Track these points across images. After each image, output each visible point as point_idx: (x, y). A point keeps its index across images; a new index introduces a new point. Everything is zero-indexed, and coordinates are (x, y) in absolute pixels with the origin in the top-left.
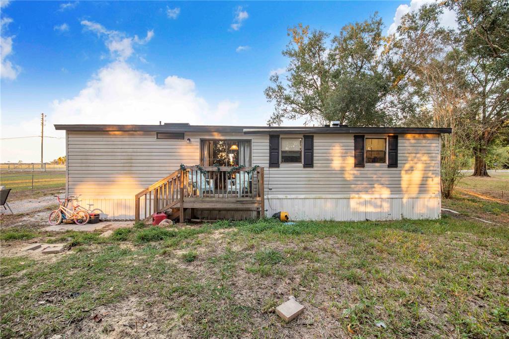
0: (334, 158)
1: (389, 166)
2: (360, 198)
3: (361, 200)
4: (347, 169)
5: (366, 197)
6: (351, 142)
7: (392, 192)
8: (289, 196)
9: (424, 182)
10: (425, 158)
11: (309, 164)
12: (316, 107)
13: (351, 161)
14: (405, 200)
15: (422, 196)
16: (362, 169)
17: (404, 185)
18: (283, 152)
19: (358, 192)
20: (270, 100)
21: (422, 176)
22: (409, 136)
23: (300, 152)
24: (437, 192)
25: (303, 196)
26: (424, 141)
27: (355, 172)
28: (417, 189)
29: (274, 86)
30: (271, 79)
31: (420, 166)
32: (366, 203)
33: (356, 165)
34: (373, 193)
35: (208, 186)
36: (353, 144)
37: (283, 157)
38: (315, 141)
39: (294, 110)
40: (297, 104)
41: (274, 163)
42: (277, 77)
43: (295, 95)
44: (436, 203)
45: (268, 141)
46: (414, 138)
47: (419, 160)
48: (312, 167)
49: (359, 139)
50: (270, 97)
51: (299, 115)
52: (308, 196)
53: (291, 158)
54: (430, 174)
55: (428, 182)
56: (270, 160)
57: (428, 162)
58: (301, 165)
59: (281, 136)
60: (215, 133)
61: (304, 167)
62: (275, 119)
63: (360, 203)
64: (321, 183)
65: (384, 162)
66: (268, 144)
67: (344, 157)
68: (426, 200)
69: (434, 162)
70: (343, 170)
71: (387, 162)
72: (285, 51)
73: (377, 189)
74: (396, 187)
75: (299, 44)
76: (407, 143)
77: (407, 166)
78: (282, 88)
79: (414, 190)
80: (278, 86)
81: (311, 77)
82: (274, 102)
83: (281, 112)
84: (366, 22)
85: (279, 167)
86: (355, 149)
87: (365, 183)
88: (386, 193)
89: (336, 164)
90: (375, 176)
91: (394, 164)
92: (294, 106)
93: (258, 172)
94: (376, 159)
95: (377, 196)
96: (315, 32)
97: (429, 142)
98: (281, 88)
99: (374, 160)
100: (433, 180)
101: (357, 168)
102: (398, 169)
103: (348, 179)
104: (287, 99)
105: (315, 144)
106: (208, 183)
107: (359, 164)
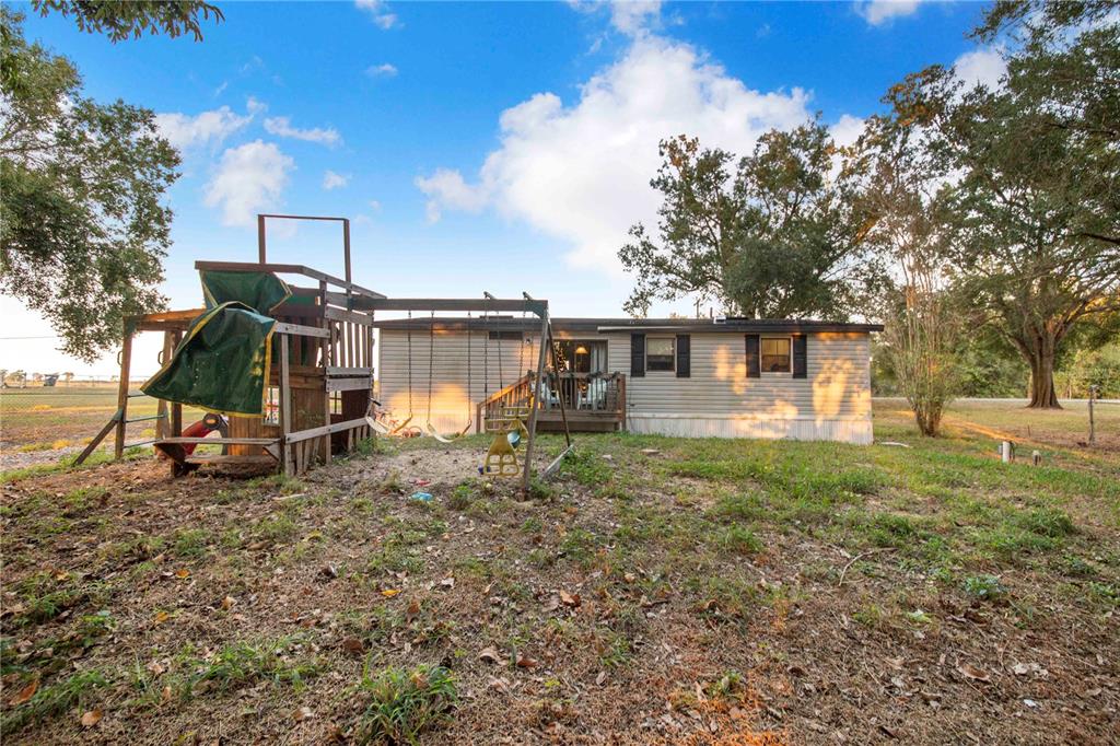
0: (718, 365)
1: (795, 376)
2: (754, 419)
3: (757, 422)
4: (736, 379)
5: (763, 417)
6: (741, 343)
7: (800, 412)
8: (657, 415)
9: (846, 399)
10: (848, 365)
11: (684, 372)
12: (713, 278)
13: (742, 369)
14: (819, 423)
15: (843, 417)
16: (757, 380)
17: (817, 402)
18: (649, 357)
19: (752, 410)
20: (628, 268)
21: (842, 390)
22: (823, 335)
23: (673, 357)
24: (866, 413)
25: (676, 415)
26: (846, 342)
27: (748, 384)
28: (838, 408)
29: (636, 242)
30: (630, 233)
31: (841, 377)
32: (762, 425)
33: (749, 374)
34: (772, 412)
35: (553, 399)
36: (744, 347)
37: (649, 363)
38: (692, 342)
39: (672, 284)
40: (678, 274)
41: (637, 371)
42: (642, 228)
43: (674, 257)
44: (865, 430)
45: (629, 342)
46: (831, 339)
47: (839, 368)
48: (689, 376)
49: (752, 340)
50: (629, 263)
51: (682, 293)
52: (682, 415)
53: (661, 364)
54: (855, 387)
55: (853, 399)
56: (632, 367)
57: (853, 371)
58: (674, 373)
59: (647, 336)
60: (562, 333)
61: (678, 376)
62: (637, 299)
63: (754, 426)
64: (701, 397)
65: (789, 371)
66: (630, 346)
67: (732, 363)
68: (849, 423)
69: (861, 371)
70: (730, 381)
71: (792, 370)
72: (656, 180)
73: (778, 407)
74: (805, 405)
75: (681, 169)
76: (820, 346)
77: (821, 377)
78: (650, 246)
79: (833, 409)
80: (643, 244)
81: (703, 224)
82: (636, 271)
83: (648, 287)
84: (801, 129)
85: (643, 376)
86: (747, 353)
87: (762, 398)
88: (791, 413)
89: (722, 372)
90: (775, 389)
91: (801, 372)
92: (672, 277)
93: (618, 380)
94: (778, 366)
95: (779, 416)
96: (709, 152)
97: (853, 343)
98: (647, 246)
99: (775, 368)
100: (859, 396)
101: (750, 379)
102: (808, 380)
103: (738, 393)
104: (660, 264)
105: (692, 346)
106: (554, 395)
107: (753, 372)
